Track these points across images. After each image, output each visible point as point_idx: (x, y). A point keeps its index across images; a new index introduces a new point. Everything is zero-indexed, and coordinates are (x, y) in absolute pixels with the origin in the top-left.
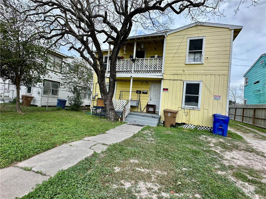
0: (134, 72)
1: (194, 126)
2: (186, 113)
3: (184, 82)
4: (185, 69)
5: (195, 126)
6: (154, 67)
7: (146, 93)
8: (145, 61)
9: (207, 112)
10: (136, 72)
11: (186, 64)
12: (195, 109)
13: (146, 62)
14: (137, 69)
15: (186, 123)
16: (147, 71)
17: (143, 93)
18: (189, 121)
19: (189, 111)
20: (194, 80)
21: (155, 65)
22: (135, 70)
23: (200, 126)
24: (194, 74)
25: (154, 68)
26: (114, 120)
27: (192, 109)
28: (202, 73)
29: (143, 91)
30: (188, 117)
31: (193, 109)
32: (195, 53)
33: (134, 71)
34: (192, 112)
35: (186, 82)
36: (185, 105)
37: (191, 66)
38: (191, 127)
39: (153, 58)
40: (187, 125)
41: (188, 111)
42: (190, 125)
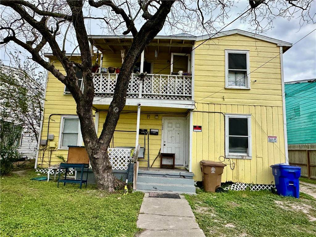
0: (143, 97)
1: (245, 185)
2: (232, 165)
3: (225, 117)
4: (225, 95)
5: (247, 186)
6: (178, 89)
7: (157, 134)
8: (162, 79)
9: (262, 162)
10: (147, 97)
11: (225, 89)
12: (244, 158)
13: (163, 81)
14: (146, 92)
15: (233, 182)
16: (166, 96)
17: (152, 133)
18: (237, 178)
19: (237, 161)
20: (239, 113)
21: (179, 87)
22: (145, 93)
23: (253, 185)
24: (238, 103)
25: (178, 91)
26: (114, 190)
27: (240, 157)
28: (249, 104)
29: (152, 130)
30: (236, 172)
31: (242, 158)
32: (236, 73)
33: (143, 95)
34: (241, 163)
35: (228, 115)
36: (230, 152)
37: (233, 91)
38: (242, 187)
39: (176, 76)
40: (236, 185)
41: (235, 162)
42: (240, 185)
